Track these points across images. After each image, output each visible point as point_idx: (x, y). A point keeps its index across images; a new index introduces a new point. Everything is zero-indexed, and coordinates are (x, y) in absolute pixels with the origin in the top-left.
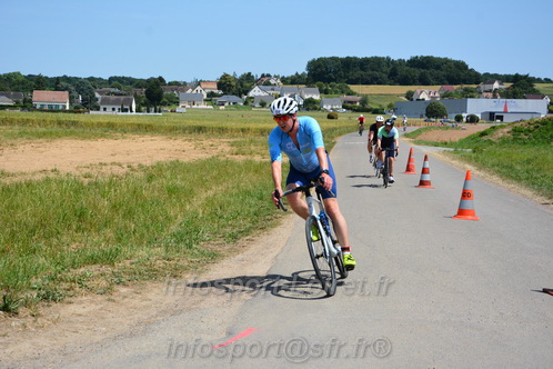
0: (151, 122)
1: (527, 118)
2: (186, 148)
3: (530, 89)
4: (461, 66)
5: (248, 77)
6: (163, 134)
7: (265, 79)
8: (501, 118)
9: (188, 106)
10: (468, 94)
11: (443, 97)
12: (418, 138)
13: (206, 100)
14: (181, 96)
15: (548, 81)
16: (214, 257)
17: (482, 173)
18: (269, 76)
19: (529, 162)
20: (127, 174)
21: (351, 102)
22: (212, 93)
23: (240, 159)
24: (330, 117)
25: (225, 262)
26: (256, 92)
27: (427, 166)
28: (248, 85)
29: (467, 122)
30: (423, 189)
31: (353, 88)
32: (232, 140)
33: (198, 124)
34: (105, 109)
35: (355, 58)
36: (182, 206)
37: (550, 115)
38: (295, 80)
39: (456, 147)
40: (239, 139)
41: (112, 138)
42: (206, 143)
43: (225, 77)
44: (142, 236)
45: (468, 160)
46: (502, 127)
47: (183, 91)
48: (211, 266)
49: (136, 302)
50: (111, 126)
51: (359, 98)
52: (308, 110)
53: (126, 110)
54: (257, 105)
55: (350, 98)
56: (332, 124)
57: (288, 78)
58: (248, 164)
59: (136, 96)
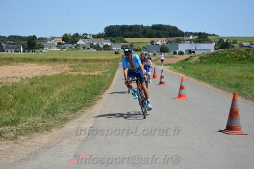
0: (31, 57)
1: (206, 52)
2: (48, 69)
3: (206, 39)
4: (175, 29)
5: (77, 35)
6: (37, 62)
7: (85, 36)
8: (194, 52)
9: (48, 49)
10: (179, 41)
11: (167, 43)
12: (157, 62)
13: (56, 46)
14: (45, 44)
15: (214, 35)
16: (66, 120)
17: (187, 78)
18: (86, 34)
19: (208, 72)
20: (20, 82)
21: (125, 46)
22: (60, 43)
23: (75, 73)
24: (116, 53)
25: (71, 123)
26: (80, 42)
27: (163, 75)
28: (77, 39)
29: (179, 54)
30: (161, 86)
31: (126, 39)
32: (70, 65)
33: (54, 57)
34: (7, 51)
35: (127, 26)
36: (49, 96)
37: (216, 51)
38: (99, 36)
39: (174, 66)
40: (73, 64)
41: (12, 65)
42: (58, 66)
43: (66, 35)
44: (30, 111)
45: (181, 71)
46: (195, 56)
47: (45, 42)
48: (65, 125)
49: (29, 143)
50: (11, 59)
51: (129, 44)
52: (105, 50)
53: (18, 52)
54: (82, 48)
55: (125, 44)
56: (117, 56)
57: (95, 35)
58: (79, 76)
59: (22, 45)
